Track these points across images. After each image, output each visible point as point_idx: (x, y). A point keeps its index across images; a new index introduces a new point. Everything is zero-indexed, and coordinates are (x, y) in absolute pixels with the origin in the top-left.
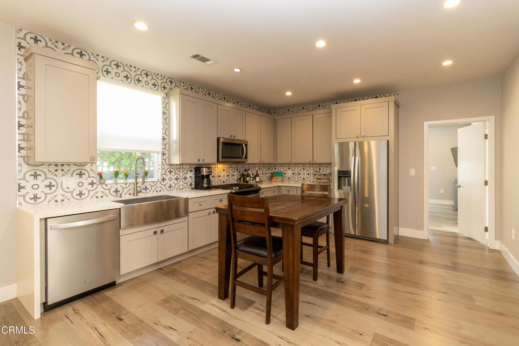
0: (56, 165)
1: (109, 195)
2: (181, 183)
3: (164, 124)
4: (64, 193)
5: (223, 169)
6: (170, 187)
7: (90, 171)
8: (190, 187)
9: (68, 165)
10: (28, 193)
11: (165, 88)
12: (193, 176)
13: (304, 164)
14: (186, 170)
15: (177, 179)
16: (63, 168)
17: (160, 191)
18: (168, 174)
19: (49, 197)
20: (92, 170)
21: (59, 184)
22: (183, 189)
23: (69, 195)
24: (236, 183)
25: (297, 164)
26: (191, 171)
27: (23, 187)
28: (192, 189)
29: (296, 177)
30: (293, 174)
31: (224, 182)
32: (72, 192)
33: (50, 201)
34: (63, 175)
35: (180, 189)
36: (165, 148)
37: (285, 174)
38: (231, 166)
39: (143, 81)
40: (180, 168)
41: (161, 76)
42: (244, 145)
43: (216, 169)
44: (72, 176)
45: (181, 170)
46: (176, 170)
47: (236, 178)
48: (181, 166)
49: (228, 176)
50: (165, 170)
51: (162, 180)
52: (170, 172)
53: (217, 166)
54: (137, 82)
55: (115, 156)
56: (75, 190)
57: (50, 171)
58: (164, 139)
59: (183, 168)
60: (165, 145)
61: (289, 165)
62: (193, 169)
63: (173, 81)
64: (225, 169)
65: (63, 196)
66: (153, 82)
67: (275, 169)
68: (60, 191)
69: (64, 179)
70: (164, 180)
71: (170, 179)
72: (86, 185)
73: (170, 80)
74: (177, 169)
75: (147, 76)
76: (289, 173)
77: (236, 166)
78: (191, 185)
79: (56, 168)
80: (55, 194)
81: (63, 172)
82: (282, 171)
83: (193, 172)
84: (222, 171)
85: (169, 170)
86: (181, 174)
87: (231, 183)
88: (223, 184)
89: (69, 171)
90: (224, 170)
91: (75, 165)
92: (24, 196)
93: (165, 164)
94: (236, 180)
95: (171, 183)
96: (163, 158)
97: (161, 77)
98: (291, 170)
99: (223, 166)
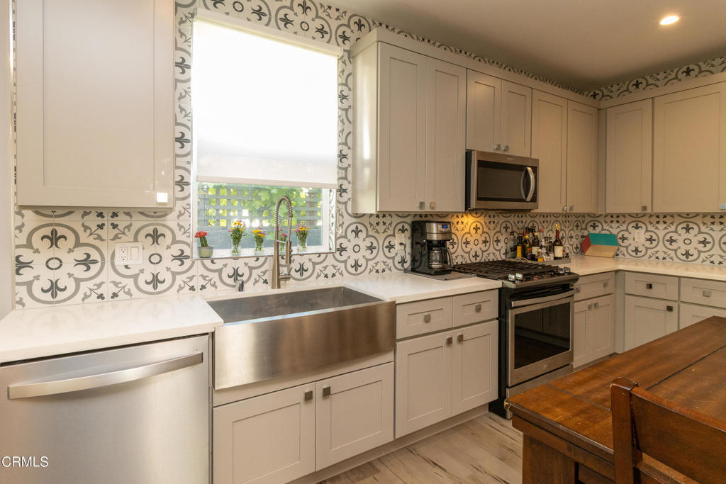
0: (100, 215)
1: (219, 283)
2: (381, 257)
3: (342, 121)
4: (118, 279)
5: (474, 225)
6: (356, 266)
7: (176, 229)
8: (399, 266)
9: (128, 214)
10: (37, 278)
11: (345, 38)
12: (408, 243)
13: (688, 216)
14: (392, 229)
15: (371, 248)
16: (115, 221)
17: (334, 275)
18: (351, 236)
19: (84, 287)
20: (181, 227)
21: (108, 258)
22: (384, 270)
23: (129, 283)
24: (504, 257)
25: (663, 218)
26: (403, 230)
27: (27, 265)
28: (406, 271)
29: (661, 247)
30: (651, 240)
31: (476, 256)
32: (135, 277)
33: (86, 297)
34: (116, 237)
35: (377, 271)
36: (346, 178)
37: (624, 239)
38: (492, 219)
39: (297, 21)
40: (378, 224)
41: (337, 10)
42: (529, 169)
43: (460, 226)
44: (136, 240)
45: (381, 228)
46: (370, 229)
47: (502, 246)
48: (381, 220)
49: (485, 242)
50: (345, 226)
51: (338, 250)
52: (357, 232)
53: (460, 220)
54: (281, 24)
55: (259, 198)
56: (142, 271)
57: (86, 228)
58: (342, 156)
59: (384, 223)
60: (346, 169)
61: (637, 219)
62: (407, 227)
63: (363, 22)
64: (479, 225)
65: (116, 284)
66: (318, 23)
67: (594, 227)
68: (108, 275)
69: (118, 247)
70: (341, 249)
71: (356, 249)
72: (167, 261)
73: (356, 19)
74: (371, 225)
75: (305, 11)
76: (638, 237)
77: (504, 219)
78: (403, 261)
79: (100, 221)
80: (97, 281)
81: (116, 231)
82: (614, 231)
83: (408, 233)
84: (473, 232)
85: (353, 227)
86: (381, 237)
87: (491, 258)
88: (473, 260)
89: (129, 227)
90: (476, 229)
91: (142, 213)
92: (29, 285)
93: (345, 214)
94: (503, 251)
95: (359, 256)
96: (340, 199)
97: (337, 14)
98: (642, 231)
99: (475, 220)
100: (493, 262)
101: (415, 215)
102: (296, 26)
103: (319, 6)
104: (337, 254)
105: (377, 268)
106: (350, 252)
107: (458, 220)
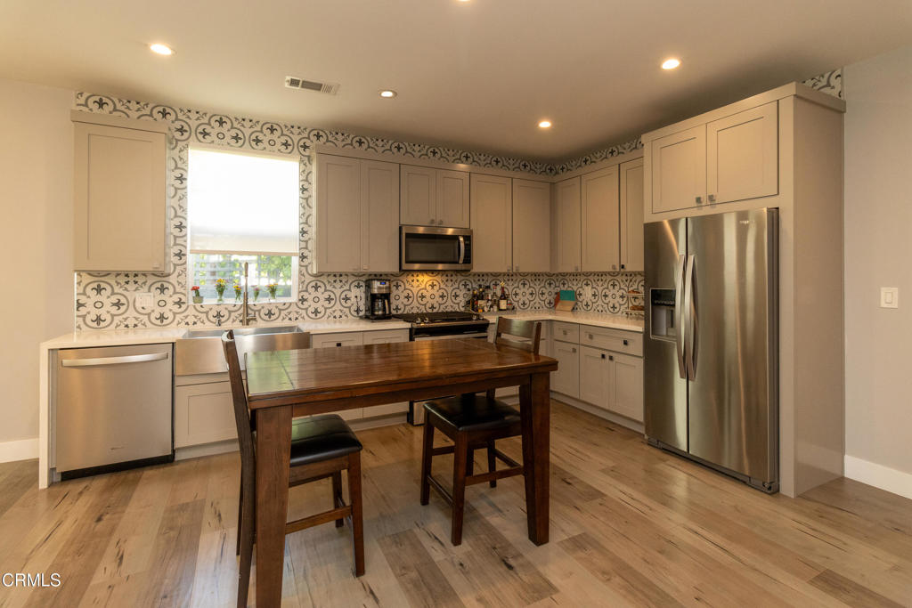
2: (338, 307)
3: (303, 207)
5: (430, 283)
6: (316, 312)
8: (355, 314)
11: (305, 147)
12: (363, 296)
14: (348, 285)
15: (329, 299)
17: (297, 319)
18: (311, 290)
22: (341, 317)
24: (462, 309)
26: (358, 286)
28: (361, 318)
30: (594, 295)
31: (433, 307)
35: (335, 317)
36: (306, 248)
37: (580, 294)
38: (449, 278)
39: (266, 140)
40: (335, 281)
41: (299, 128)
43: (415, 284)
45: (338, 284)
46: (328, 285)
47: (460, 300)
48: (337, 278)
49: (442, 296)
50: (306, 283)
51: (300, 300)
52: (316, 288)
53: (415, 278)
54: (254, 143)
58: (303, 232)
59: (341, 281)
60: (306, 242)
61: (587, 277)
62: (362, 283)
63: (321, 133)
64: (435, 283)
66: (283, 139)
70: (303, 300)
71: (317, 300)
73: (315, 132)
75: (272, 132)
77: (462, 278)
78: (358, 310)
82: (573, 288)
83: (363, 289)
84: (429, 288)
85: (313, 284)
87: (449, 309)
88: (430, 311)
90: (433, 286)
93: (305, 274)
94: (461, 304)
95: (318, 305)
96: (302, 264)
97: (299, 130)
98: (590, 287)
99: (431, 278)
100: (452, 312)
101: (370, 275)
102: (266, 144)
103: (283, 128)
104: (300, 304)
105: (335, 314)
106: (310, 302)
107: (412, 278)
